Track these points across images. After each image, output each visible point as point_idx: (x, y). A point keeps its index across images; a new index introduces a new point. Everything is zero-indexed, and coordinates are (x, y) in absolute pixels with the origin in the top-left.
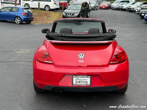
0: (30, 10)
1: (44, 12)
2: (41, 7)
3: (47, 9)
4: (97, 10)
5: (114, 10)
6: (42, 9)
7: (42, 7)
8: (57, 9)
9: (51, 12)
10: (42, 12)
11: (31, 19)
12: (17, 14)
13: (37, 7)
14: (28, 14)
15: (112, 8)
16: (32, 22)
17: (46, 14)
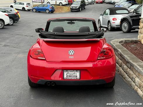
0: (53, 6)
1: (59, 6)
2: (57, 4)
3: (61, 5)
4: (93, 4)
5: (107, 3)
7: (58, 3)
8: (66, 5)
9: (63, 6)
10: (58, 6)
11: (54, 10)
12: (47, 8)
13: (55, 4)
14: (53, 8)
15: (105, 2)
16: (54, 12)
17: (60, 8)
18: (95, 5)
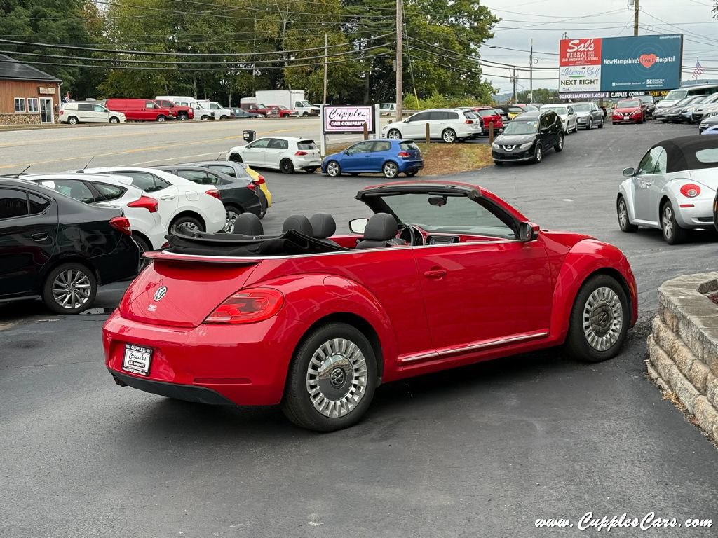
0: (413, 145)
1: (443, 146)
2: (432, 135)
3: (448, 138)
4: (600, 127)
5: (664, 122)
6: (434, 140)
7: (436, 133)
8: (475, 137)
9: (460, 146)
10: (437, 146)
11: (418, 165)
12: (386, 156)
13: (423, 135)
14: (412, 154)
15: (655, 118)
16: (420, 173)
17: (448, 152)
18: (609, 130)
